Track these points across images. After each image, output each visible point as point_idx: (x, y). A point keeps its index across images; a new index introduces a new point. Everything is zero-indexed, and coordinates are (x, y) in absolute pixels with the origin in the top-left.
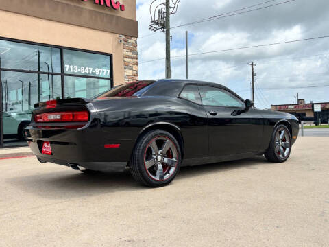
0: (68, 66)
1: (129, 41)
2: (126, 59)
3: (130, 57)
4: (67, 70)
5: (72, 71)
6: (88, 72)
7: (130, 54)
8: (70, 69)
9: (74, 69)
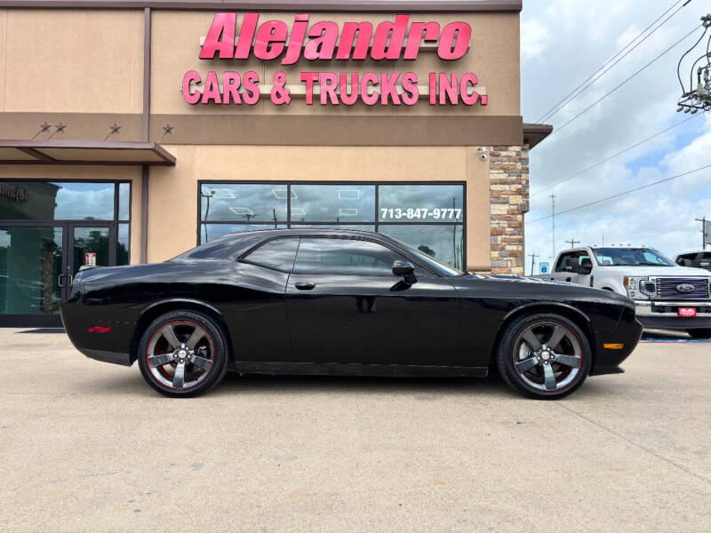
0: (385, 210)
1: (503, 153)
2: (494, 187)
3: (503, 182)
4: (384, 216)
5: (392, 217)
6: (419, 216)
7: (503, 176)
8: (388, 214)
9: (395, 213)
